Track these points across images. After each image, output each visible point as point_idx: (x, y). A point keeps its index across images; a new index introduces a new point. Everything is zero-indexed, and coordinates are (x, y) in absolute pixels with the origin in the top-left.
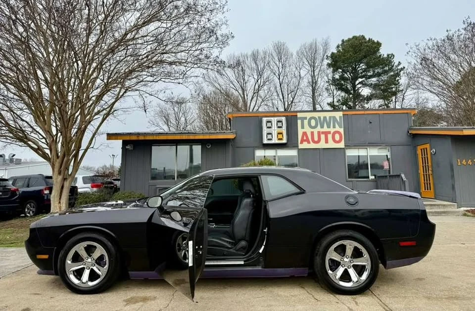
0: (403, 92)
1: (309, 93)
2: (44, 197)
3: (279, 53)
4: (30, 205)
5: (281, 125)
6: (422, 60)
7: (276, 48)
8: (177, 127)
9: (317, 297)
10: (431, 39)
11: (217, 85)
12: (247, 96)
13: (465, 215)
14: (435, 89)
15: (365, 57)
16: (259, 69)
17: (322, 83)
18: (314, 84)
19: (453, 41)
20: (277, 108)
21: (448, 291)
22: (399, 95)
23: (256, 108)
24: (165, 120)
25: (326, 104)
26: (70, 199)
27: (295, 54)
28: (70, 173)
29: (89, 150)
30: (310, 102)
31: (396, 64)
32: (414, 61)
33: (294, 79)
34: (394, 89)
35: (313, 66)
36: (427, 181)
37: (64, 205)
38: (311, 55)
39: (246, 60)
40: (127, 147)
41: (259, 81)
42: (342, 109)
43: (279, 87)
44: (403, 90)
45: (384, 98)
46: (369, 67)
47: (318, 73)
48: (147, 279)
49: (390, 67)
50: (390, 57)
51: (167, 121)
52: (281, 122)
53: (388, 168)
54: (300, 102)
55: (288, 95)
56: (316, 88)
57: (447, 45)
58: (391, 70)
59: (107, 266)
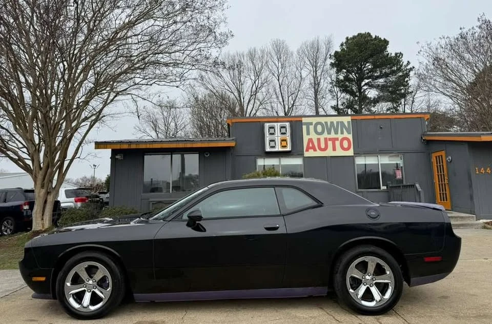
0: (413, 94)
1: (310, 95)
2: (23, 212)
3: (278, 52)
4: (7, 222)
5: (285, 132)
6: (435, 60)
7: (275, 46)
8: (167, 133)
9: (338, 318)
10: (444, 38)
11: (210, 86)
12: (243, 98)
13: (485, 228)
14: (448, 92)
15: (371, 56)
16: (257, 69)
17: (325, 84)
18: (316, 85)
19: (466, 39)
20: (277, 112)
21: (475, 309)
22: (408, 98)
23: (254, 112)
24: (153, 126)
25: (329, 108)
26: (53, 215)
27: (295, 53)
28: (54, 186)
29: (74, 160)
30: (312, 105)
31: (405, 63)
32: (425, 61)
33: (295, 80)
34: (403, 91)
35: (315, 66)
36: (443, 191)
37: (47, 222)
38: (313, 54)
39: (242, 59)
40: (117, 157)
41: (257, 82)
42: (347, 113)
43: (279, 89)
44: (412, 92)
45: (393, 100)
46: (376, 67)
47: (320, 74)
48: (154, 301)
49: (398, 66)
50: (399, 56)
51: (155, 126)
52: (284, 127)
53: (401, 177)
54: (301, 105)
55: (288, 97)
56: (319, 89)
57: (460, 43)
58: (399, 70)
59: (109, 289)
